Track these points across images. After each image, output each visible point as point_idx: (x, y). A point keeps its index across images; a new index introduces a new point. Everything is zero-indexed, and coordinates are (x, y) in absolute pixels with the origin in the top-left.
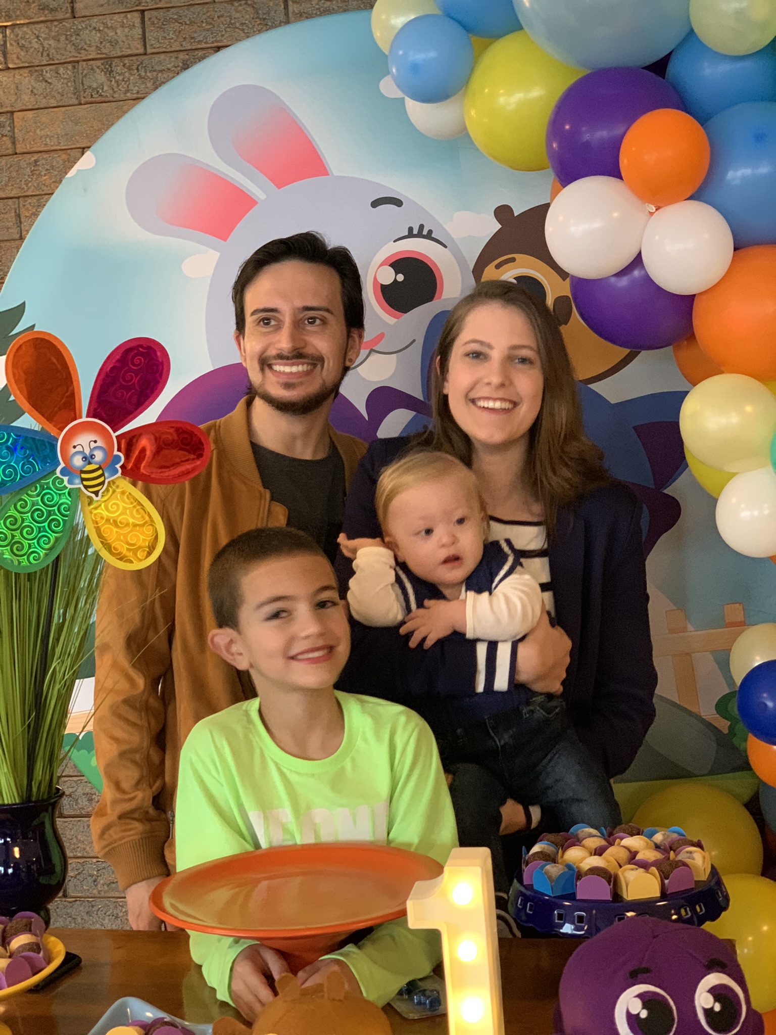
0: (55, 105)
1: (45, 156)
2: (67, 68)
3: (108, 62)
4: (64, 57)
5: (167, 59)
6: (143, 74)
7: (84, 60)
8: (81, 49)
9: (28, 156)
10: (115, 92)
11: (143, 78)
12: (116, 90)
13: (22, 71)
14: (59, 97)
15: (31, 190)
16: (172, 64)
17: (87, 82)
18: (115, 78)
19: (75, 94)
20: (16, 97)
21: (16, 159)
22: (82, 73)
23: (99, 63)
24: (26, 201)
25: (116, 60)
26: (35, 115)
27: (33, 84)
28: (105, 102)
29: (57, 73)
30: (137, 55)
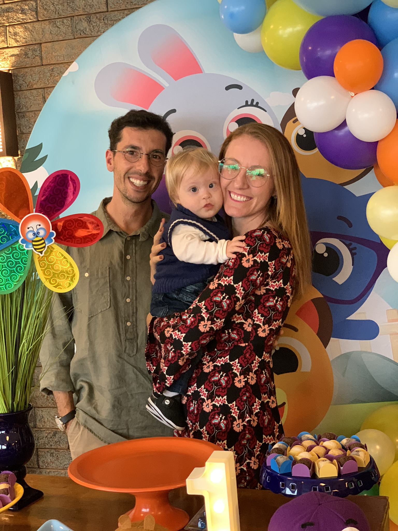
0: (62, 39)
1: (57, 66)
2: (68, 20)
3: (88, 16)
4: (66, 14)
5: (119, 14)
6: (106, 22)
7: (77, 16)
8: (75, 10)
9: (49, 66)
10: (92, 32)
11: (107, 24)
12: (93, 31)
13: (45, 22)
14: (64, 35)
15: (50, 84)
16: (121, 17)
17: (78, 27)
18: (92, 24)
19: (72, 34)
20: (42, 36)
21: (42, 68)
22: (75, 22)
23: (84, 17)
24: (48, 90)
25: (92, 15)
26: (52, 45)
27: (51, 28)
28: (87, 37)
29: (63, 22)
30: (103, 12)
